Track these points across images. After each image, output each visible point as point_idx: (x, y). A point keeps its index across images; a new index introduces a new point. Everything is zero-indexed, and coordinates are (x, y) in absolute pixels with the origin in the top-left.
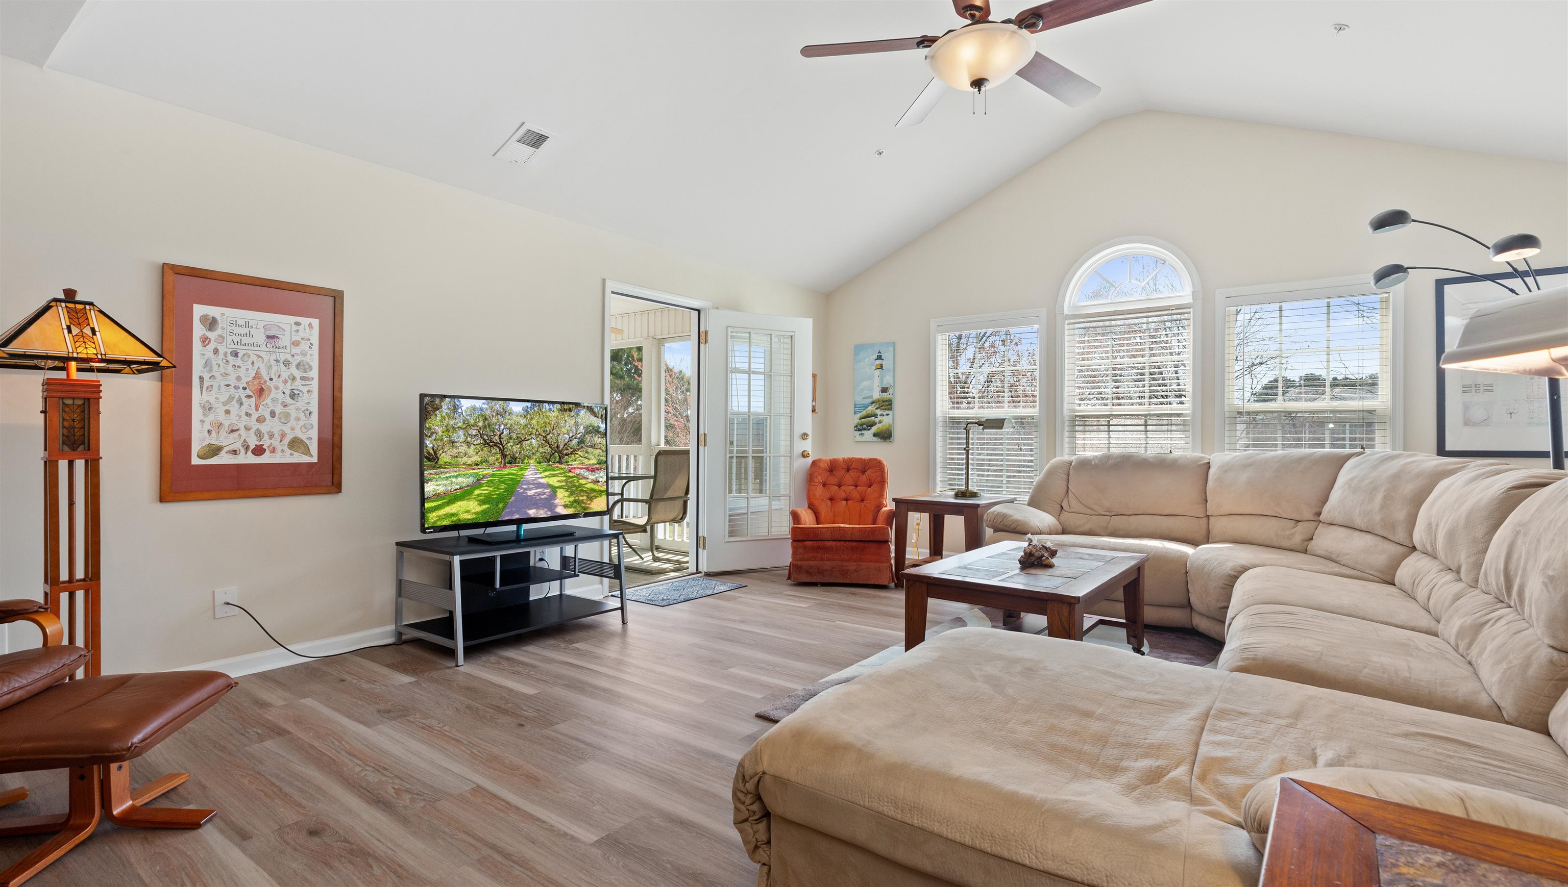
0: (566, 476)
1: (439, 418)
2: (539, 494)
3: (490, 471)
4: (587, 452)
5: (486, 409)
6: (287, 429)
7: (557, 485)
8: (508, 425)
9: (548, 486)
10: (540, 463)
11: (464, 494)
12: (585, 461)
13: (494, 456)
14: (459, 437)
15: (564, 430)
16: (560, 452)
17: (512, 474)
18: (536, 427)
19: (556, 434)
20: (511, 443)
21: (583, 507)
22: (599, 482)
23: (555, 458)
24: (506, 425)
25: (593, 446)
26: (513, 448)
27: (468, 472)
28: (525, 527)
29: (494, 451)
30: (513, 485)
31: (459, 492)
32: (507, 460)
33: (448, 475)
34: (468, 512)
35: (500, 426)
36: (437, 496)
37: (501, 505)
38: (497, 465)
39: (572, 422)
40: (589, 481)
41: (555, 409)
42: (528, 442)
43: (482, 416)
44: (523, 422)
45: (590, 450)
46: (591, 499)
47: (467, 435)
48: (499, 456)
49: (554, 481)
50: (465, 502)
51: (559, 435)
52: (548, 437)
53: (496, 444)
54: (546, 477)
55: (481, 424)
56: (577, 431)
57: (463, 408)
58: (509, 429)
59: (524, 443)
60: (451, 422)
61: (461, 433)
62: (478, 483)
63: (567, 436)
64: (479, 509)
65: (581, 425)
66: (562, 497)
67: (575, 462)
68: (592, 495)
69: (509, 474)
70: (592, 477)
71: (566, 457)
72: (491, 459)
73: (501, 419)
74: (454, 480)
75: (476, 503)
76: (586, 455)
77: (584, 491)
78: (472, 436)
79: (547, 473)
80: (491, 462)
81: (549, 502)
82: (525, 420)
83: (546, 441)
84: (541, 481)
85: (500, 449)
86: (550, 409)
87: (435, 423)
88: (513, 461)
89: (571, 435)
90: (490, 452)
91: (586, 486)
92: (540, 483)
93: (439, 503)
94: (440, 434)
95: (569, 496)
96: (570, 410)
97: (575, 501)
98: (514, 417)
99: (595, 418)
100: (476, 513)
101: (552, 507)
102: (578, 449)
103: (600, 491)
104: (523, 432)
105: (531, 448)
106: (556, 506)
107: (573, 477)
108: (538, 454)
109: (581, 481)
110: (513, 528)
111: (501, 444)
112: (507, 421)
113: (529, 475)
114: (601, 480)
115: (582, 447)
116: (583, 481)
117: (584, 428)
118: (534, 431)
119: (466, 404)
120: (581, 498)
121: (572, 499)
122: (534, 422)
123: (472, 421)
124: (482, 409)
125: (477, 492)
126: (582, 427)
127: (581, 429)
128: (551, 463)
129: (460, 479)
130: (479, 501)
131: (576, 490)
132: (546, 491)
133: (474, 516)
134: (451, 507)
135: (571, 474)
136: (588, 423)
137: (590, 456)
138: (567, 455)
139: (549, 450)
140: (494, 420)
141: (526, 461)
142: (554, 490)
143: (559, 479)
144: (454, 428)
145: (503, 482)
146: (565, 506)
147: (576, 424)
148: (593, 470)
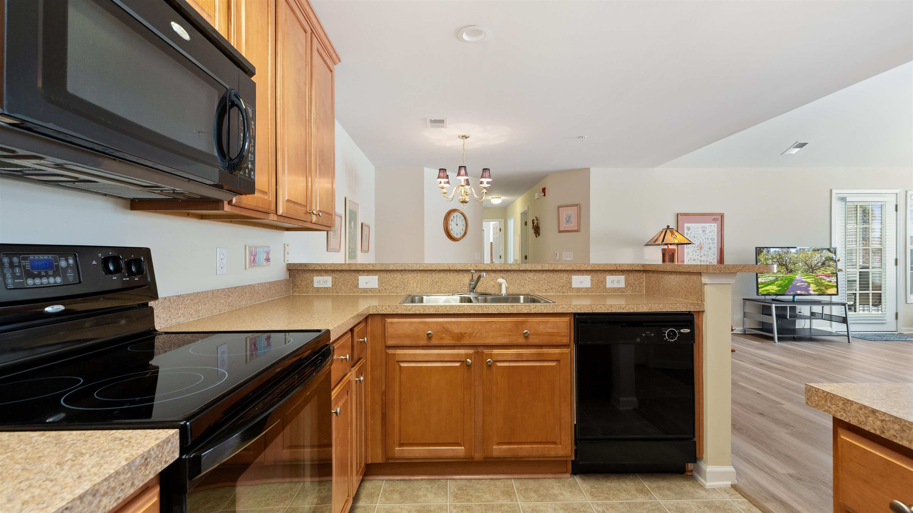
0: (815, 279)
1: (762, 255)
2: (802, 285)
3: (781, 275)
4: (826, 269)
5: (780, 251)
6: (708, 259)
7: (811, 282)
8: (789, 258)
9: (806, 282)
10: (803, 273)
11: (771, 283)
12: (825, 273)
13: (784, 270)
14: (770, 262)
15: (815, 259)
16: (812, 268)
17: (791, 277)
18: (801, 258)
19: (811, 261)
20: (790, 265)
21: (822, 292)
22: (831, 282)
23: (810, 271)
24: (788, 257)
25: (829, 266)
26: (791, 266)
27: (773, 275)
28: (797, 298)
29: (783, 268)
30: (791, 281)
31: (769, 282)
32: (788, 271)
33: (766, 276)
34: (773, 289)
35: (786, 258)
36: (762, 283)
37: (786, 288)
38: (784, 273)
39: (819, 255)
40: (827, 281)
41: (811, 250)
42: (798, 264)
43: (779, 254)
44: (796, 256)
45: (827, 268)
46: (827, 289)
47: (773, 261)
48: (785, 269)
49: (809, 280)
50: (772, 286)
51: (812, 261)
52: (807, 262)
53: (784, 265)
54: (805, 278)
55: (778, 257)
56: (821, 259)
57: (771, 251)
58: (790, 259)
59: (796, 264)
60: (767, 257)
61: (770, 261)
62: (777, 280)
63: (816, 262)
64: (777, 289)
65: (823, 257)
66: (813, 287)
67: (819, 272)
68: (828, 287)
69: (789, 277)
70: (828, 279)
71: (815, 270)
72: (782, 271)
73: (786, 255)
74: (768, 278)
75: (776, 287)
76: (825, 270)
77: (823, 285)
78: (775, 262)
79: (806, 277)
80: (782, 272)
81: (807, 289)
82: (796, 255)
83: (806, 264)
84: (803, 280)
85: (786, 267)
86: (808, 250)
87: (761, 257)
88: (791, 271)
89: (818, 261)
90: (782, 268)
91: (825, 283)
92: (803, 281)
93: (763, 286)
94: (763, 261)
95: (816, 287)
96: (818, 250)
97: (819, 289)
98: (792, 254)
99: (831, 254)
100: (776, 290)
101: (808, 291)
102: (821, 267)
103: (832, 286)
104: (796, 260)
105: (799, 266)
106: (810, 290)
107: (818, 279)
108: (802, 269)
109: (822, 281)
110: (791, 297)
111: (786, 265)
112: (788, 256)
113: (798, 277)
114: (832, 281)
115: (823, 266)
116: (823, 281)
117: (825, 258)
118: (801, 260)
119: (772, 250)
120: (822, 288)
121: (817, 288)
122: (800, 256)
123: (775, 256)
124: (778, 252)
125: (776, 283)
126: (824, 258)
127: (824, 259)
128: (808, 273)
129: (770, 278)
130: (777, 286)
131: (820, 285)
132: (805, 284)
133: (775, 291)
134: (767, 287)
135: (817, 278)
136: (827, 256)
137: (828, 270)
138: (815, 269)
139: (807, 267)
140: (784, 255)
141: (796, 272)
142: (809, 284)
143: (811, 279)
144: (768, 259)
145: (787, 280)
146: (814, 291)
147: (821, 256)
148: (829, 277)
